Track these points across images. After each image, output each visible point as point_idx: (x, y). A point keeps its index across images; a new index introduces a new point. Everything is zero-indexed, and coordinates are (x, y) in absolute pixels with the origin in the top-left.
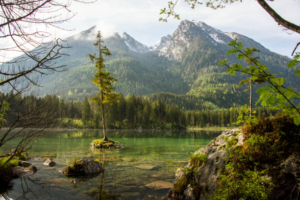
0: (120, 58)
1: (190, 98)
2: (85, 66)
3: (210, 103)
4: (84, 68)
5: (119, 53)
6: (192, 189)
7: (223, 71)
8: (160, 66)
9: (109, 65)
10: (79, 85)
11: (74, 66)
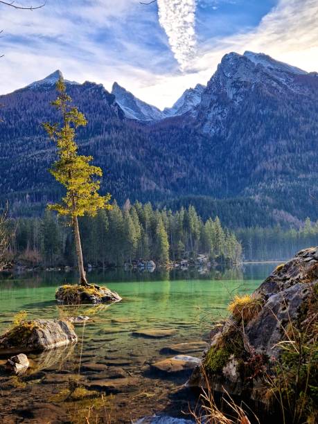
0: (109, 133)
1: (244, 204)
2: (44, 151)
3: (282, 212)
4: (42, 155)
5: (106, 123)
6: (237, 363)
7: (308, 150)
8: (186, 145)
9: (89, 146)
10: (33, 188)
11: (21, 152)
